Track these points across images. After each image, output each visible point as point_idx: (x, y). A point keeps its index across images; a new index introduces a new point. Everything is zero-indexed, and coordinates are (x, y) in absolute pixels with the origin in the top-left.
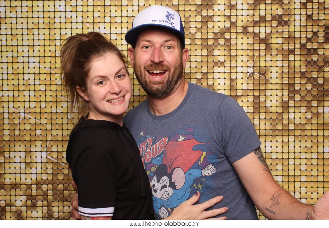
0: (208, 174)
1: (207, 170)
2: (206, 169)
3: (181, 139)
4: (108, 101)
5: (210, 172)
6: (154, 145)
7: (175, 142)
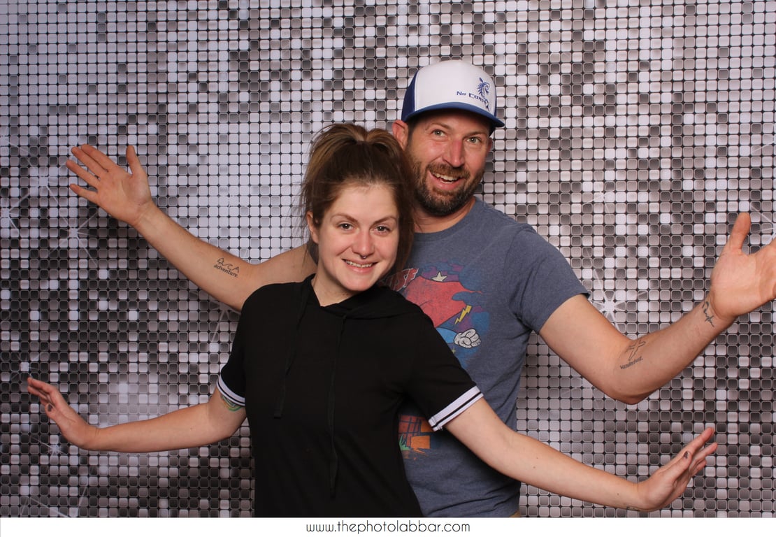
0: (464, 343)
1: (465, 337)
2: (464, 335)
3: (439, 278)
4: (345, 260)
5: (468, 342)
6: (392, 276)
7: (428, 281)
